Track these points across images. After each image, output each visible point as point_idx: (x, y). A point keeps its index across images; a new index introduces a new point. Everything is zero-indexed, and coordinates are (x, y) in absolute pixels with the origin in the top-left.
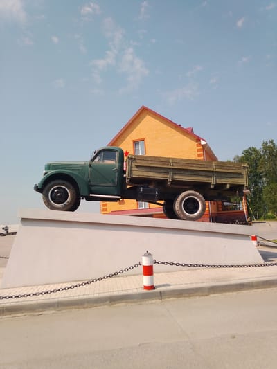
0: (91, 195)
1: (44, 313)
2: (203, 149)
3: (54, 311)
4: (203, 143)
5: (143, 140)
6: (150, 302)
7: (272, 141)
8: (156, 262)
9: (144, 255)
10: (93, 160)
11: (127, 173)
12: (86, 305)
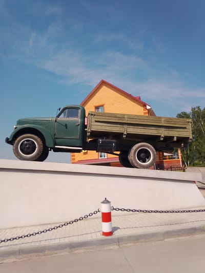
0: (56, 147)
1: (4, 261)
2: (148, 112)
3: (14, 260)
4: (148, 107)
5: (102, 106)
6: (108, 248)
7: (199, 107)
8: (113, 209)
9: (103, 202)
10: (58, 116)
11: (88, 127)
12: (47, 252)
